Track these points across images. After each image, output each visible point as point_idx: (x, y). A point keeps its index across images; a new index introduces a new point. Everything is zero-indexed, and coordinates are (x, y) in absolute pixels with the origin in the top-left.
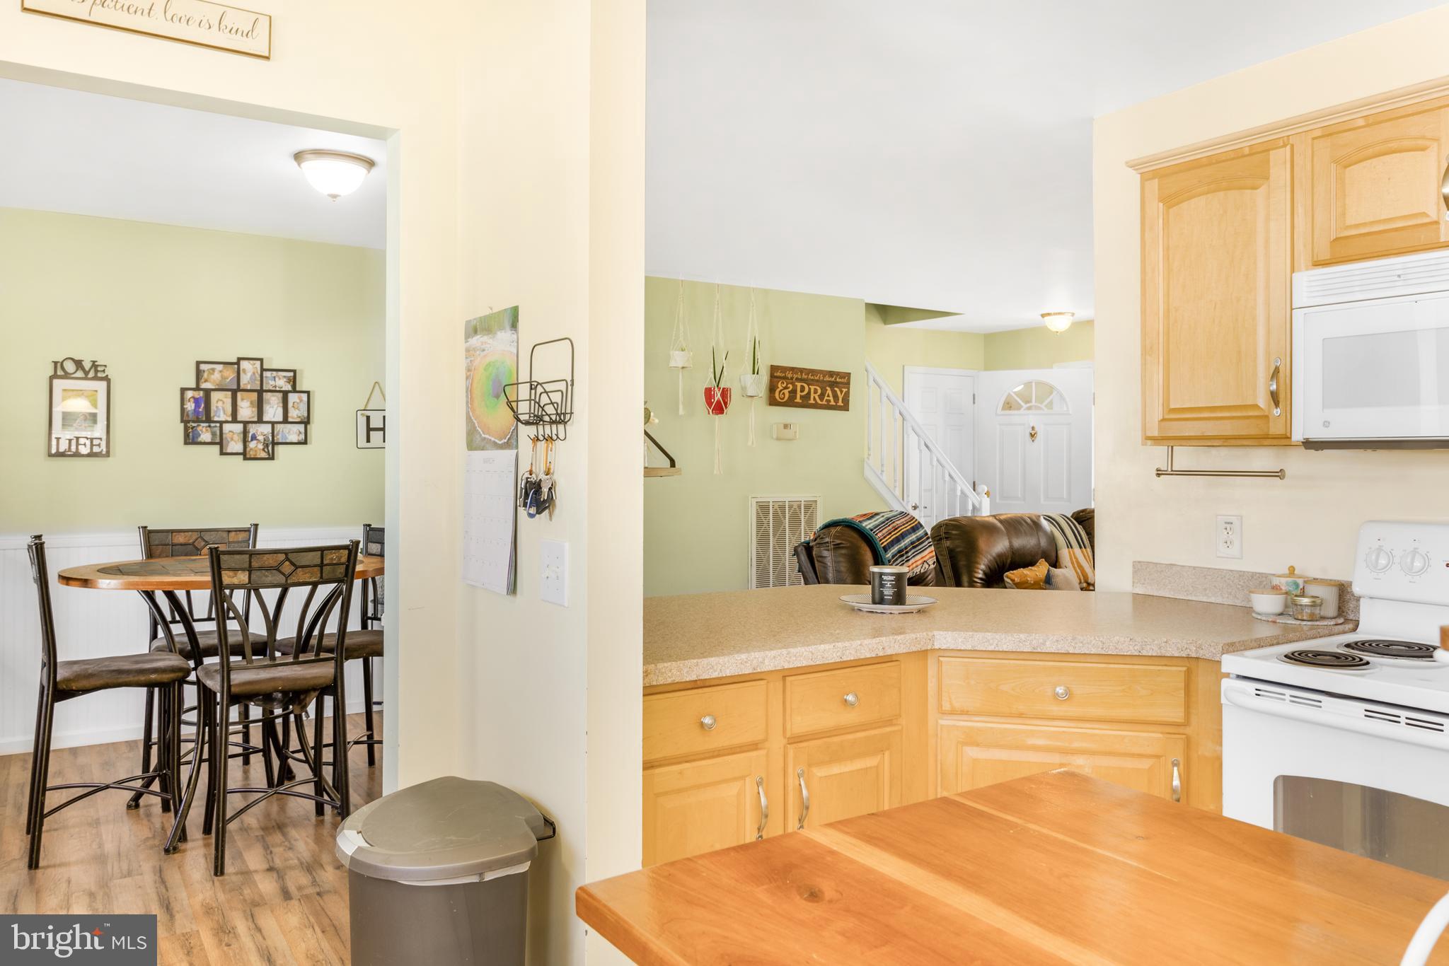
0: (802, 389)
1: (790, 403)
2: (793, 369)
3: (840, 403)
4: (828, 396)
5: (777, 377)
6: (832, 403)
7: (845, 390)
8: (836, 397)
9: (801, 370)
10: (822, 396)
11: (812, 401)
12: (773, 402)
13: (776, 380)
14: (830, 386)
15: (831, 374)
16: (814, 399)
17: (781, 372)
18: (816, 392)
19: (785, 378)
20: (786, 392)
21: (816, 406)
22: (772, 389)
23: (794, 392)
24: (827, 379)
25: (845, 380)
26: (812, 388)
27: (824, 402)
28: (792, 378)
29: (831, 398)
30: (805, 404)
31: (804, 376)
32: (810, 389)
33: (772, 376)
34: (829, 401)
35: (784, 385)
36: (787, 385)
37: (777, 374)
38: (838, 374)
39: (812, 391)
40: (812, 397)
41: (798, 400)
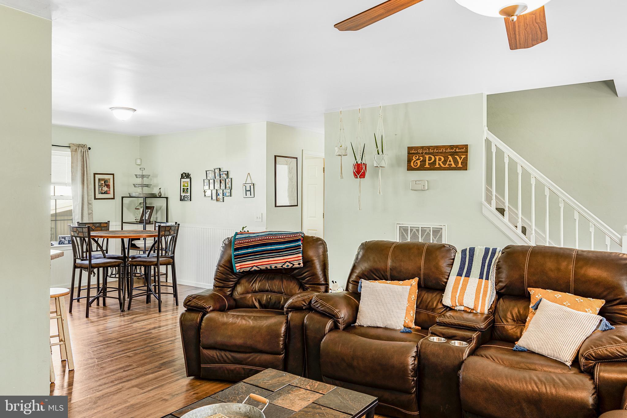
0: (430, 159)
1: (422, 168)
2: (422, 148)
3: (460, 165)
4: (450, 161)
5: (412, 153)
6: (453, 165)
7: (463, 157)
8: (456, 162)
9: (429, 148)
10: (445, 162)
11: (437, 166)
12: (410, 168)
13: (411, 155)
14: (451, 155)
15: (452, 147)
16: (439, 164)
17: (414, 150)
18: (440, 159)
19: (417, 153)
20: (418, 162)
21: (440, 169)
22: (409, 161)
23: (424, 161)
24: (449, 150)
25: (464, 150)
26: (437, 158)
27: (447, 166)
28: (422, 153)
29: (452, 163)
30: (432, 167)
31: (431, 151)
32: (435, 159)
33: (409, 153)
34: (451, 164)
35: (417, 158)
36: (419, 157)
37: (412, 152)
38: (457, 147)
39: (437, 159)
40: (437, 163)
41: (427, 166)
